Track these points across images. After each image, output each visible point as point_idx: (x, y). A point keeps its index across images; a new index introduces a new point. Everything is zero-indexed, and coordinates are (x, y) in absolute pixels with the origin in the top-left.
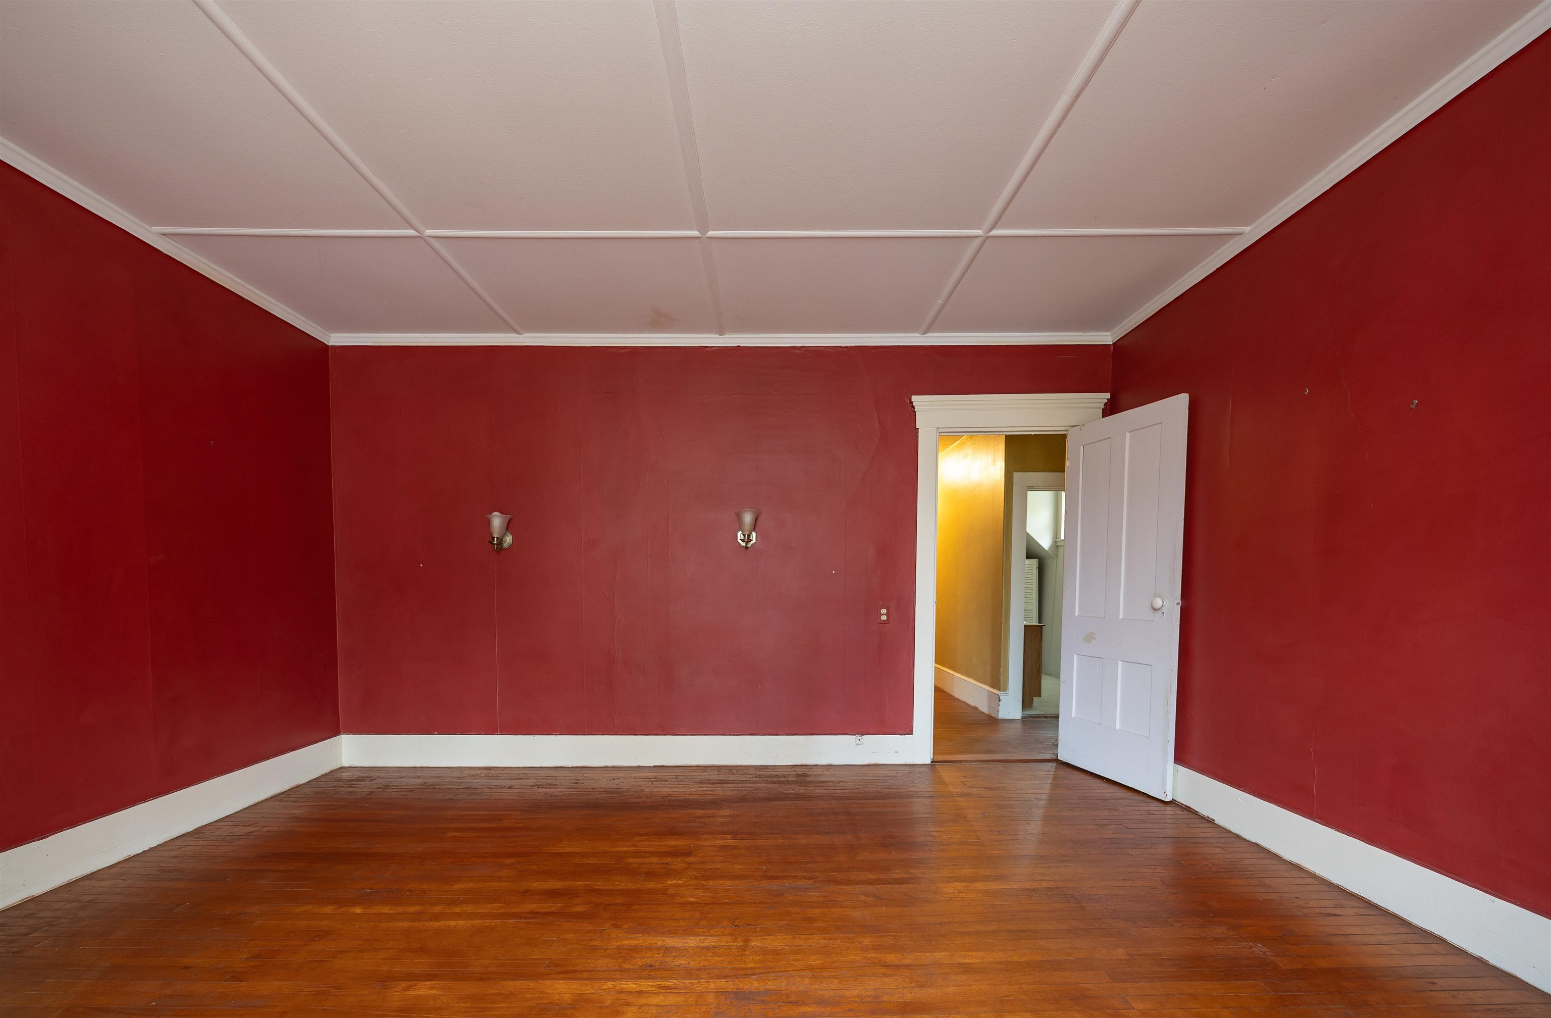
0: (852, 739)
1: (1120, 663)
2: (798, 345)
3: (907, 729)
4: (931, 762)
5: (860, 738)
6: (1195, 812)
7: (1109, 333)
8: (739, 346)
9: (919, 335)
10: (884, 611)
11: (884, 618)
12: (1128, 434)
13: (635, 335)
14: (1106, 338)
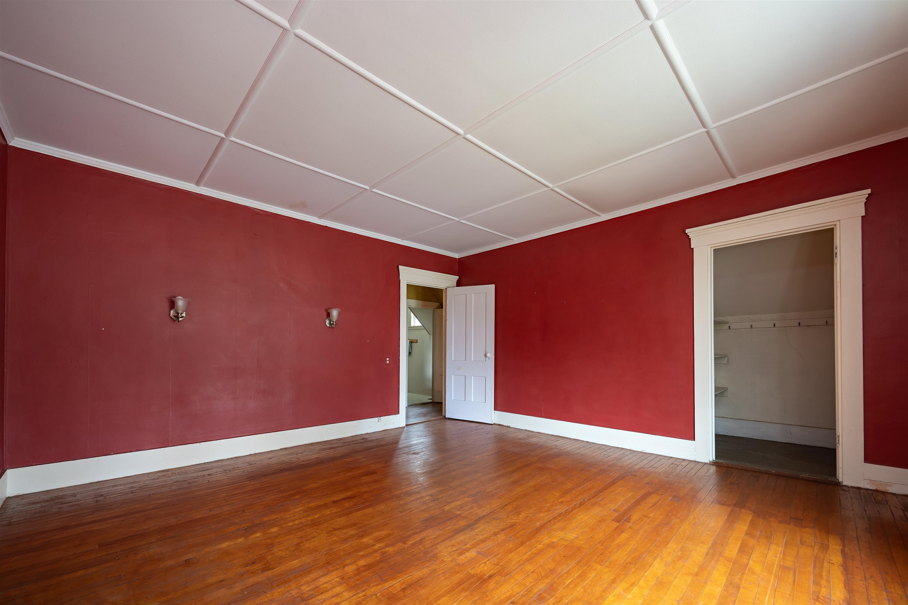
0: (376, 419)
1: (473, 377)
2: (353, 232)
3: (396, 411)
4: (406, 425)
5: (380, 418)
6: (503, 425)
7: (457, 254)
8: (327, 226)
9: (400, 240)
10: (388, 359)
11: (388, 362)
12: (473, 294)
13: (274, 207)
14: (456, 256)
